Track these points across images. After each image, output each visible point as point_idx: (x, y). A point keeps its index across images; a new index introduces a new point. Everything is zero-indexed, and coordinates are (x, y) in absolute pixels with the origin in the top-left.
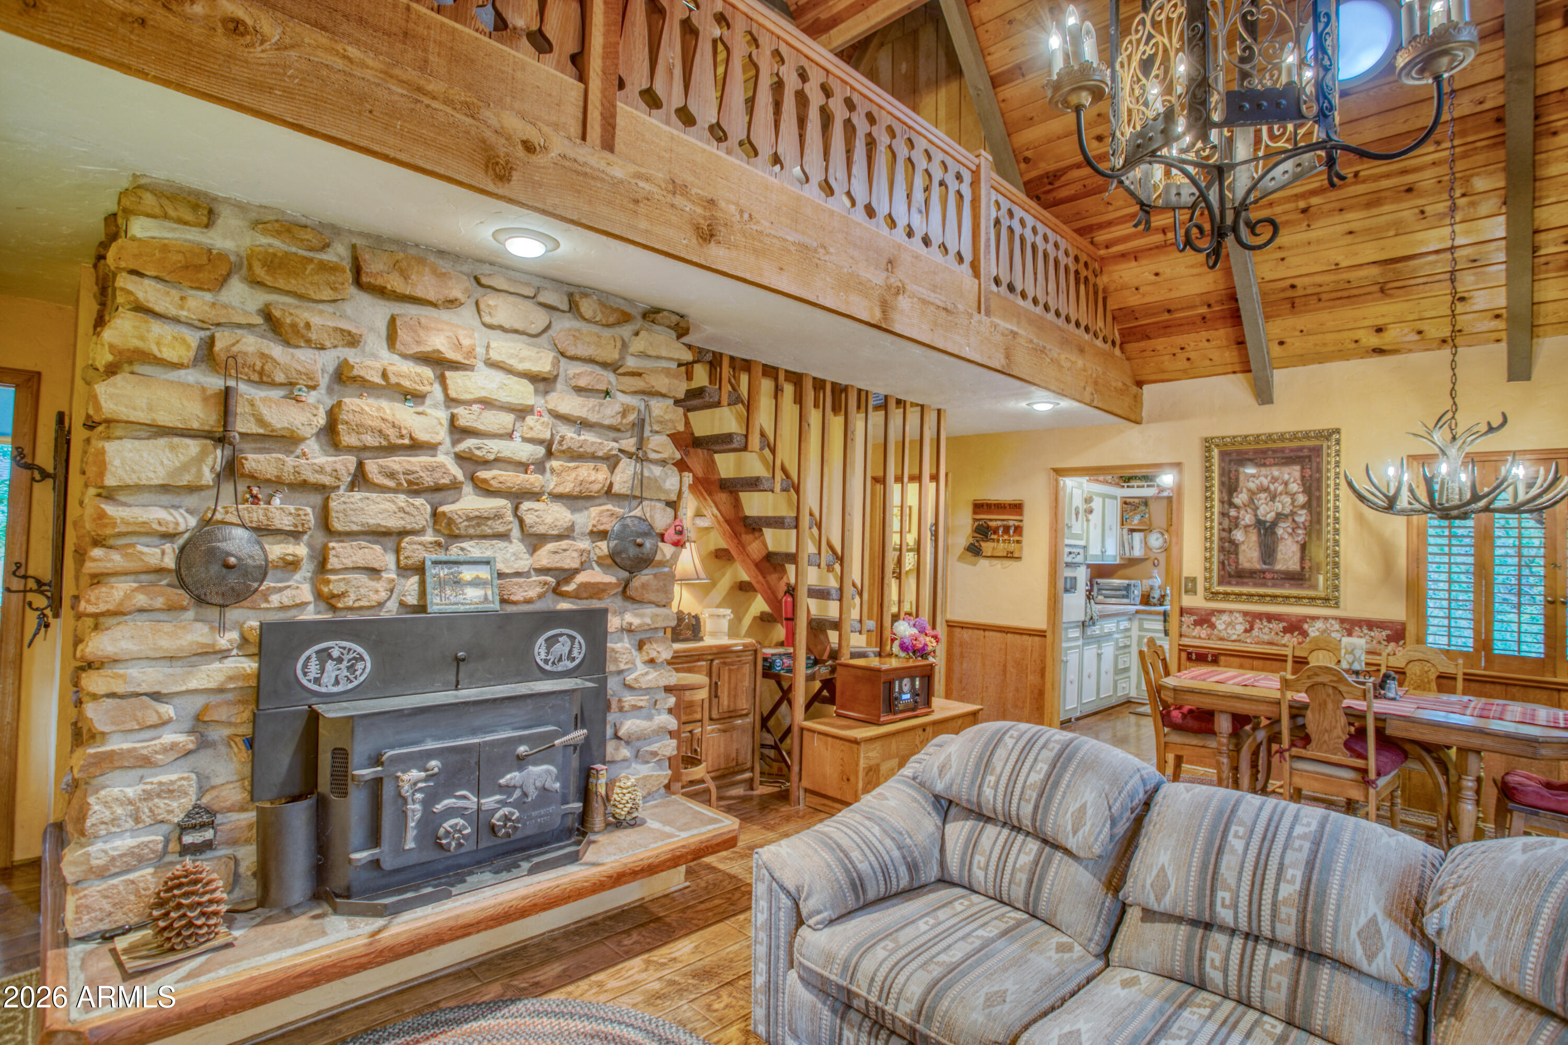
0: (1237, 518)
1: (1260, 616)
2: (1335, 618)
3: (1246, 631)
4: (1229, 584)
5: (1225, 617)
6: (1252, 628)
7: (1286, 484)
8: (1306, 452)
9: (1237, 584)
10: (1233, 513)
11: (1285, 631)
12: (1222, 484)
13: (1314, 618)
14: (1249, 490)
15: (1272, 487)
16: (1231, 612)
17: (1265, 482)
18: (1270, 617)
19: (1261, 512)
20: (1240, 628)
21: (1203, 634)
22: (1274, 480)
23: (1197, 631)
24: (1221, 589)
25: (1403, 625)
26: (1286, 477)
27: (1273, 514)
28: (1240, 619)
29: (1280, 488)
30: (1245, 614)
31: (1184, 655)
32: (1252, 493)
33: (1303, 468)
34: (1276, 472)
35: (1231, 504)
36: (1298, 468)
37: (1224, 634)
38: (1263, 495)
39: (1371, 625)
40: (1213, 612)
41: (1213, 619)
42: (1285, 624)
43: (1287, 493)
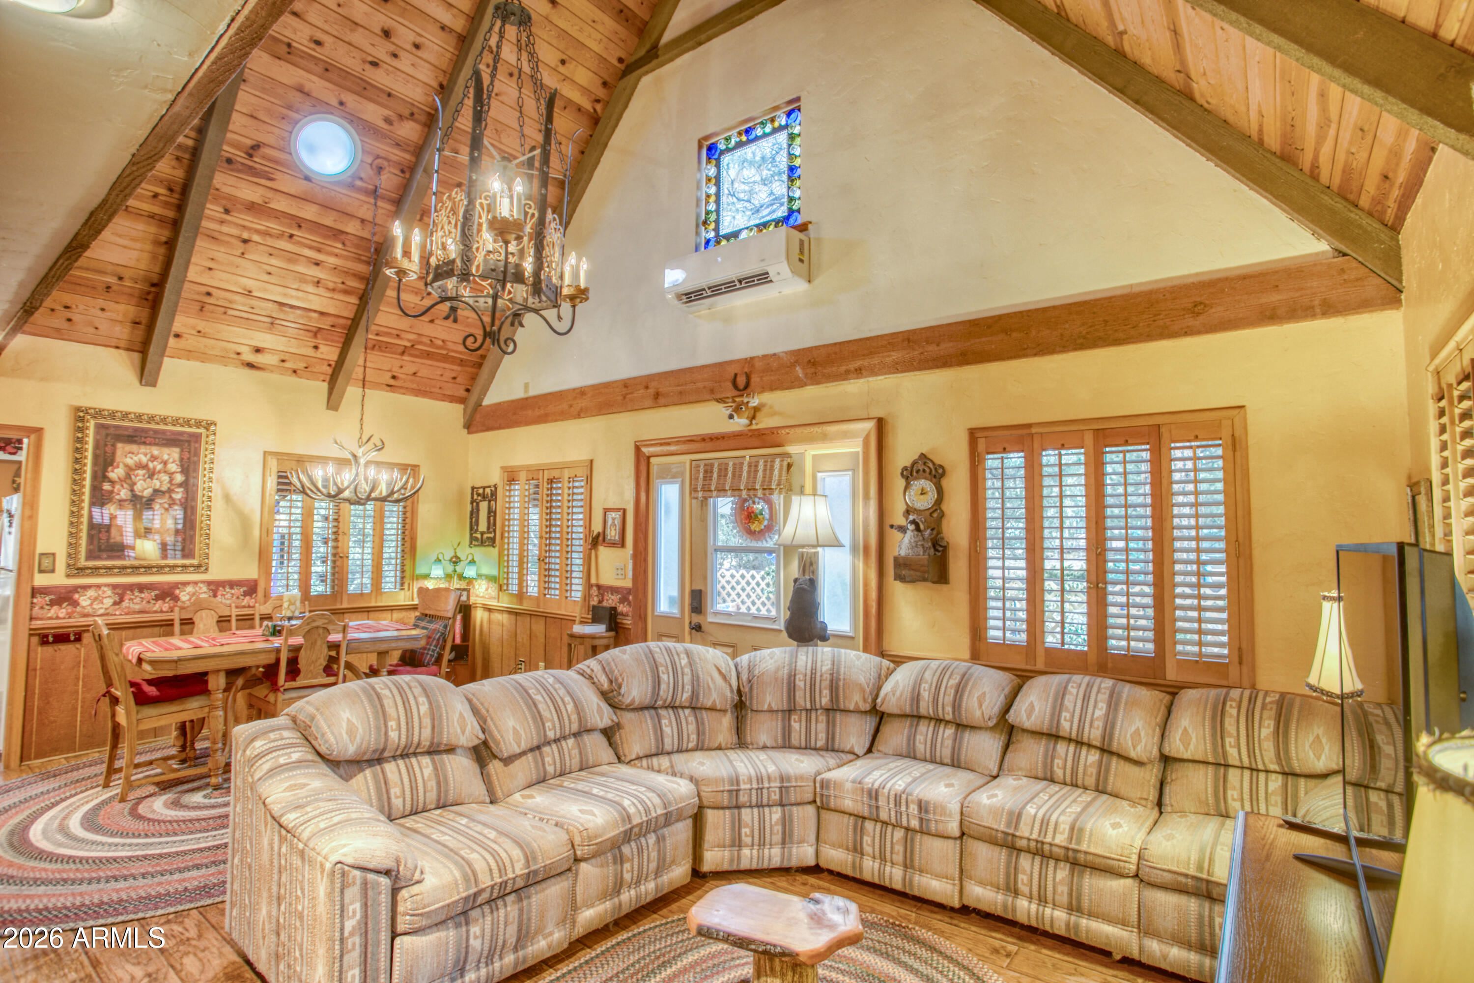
0: (112, 492)
1: (131, 587)
2: (203, 582)
3: (115, 603)
4: (98, 558)
5: (91, 593)
6: (122, 600)
7: (165, 463)
8: (186, 437)
9: (110, 558)
10: (107, 487)
11: (157, 598)
12: (96, 457)
13: (185, 584)
14: (126, 466)
15: (151, 465)
16: (98, 586)
17: (144, 460)
18: (142, 588)
19: (138, 487)
20: (108, 602)
21: (62, 613)
22: (154, 458)
23: (54, 611)
24: (91, 564)
25: (256, 582)
26: (166, 457)
27: (150, 490)
28: (109, 593)
29: (159, 467)
30: (114, 587)
31: (35, 640)
32: (130, 470)
33: (182, 451)
34: (156, 451)
35: (105, 478)
36: (177, 450)
37: (89, 610)
38: (141, 472)
39: (232, 584)
40: (75, 589)
41: (76, 596)
42: (157, 592)
43: (165, 472)
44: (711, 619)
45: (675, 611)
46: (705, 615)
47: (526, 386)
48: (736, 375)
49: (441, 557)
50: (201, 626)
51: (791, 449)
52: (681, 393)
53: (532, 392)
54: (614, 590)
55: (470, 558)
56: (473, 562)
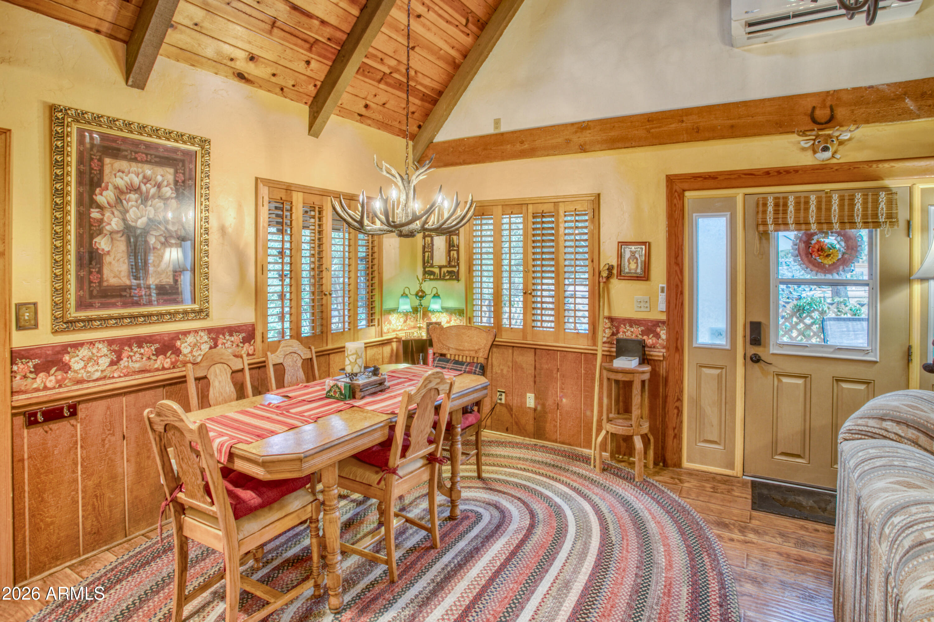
0: (101, 221)
1: (128, 342)
2: (203, 330)
3: (112, 363)
4: (90, 306)
5: (84, 352)
6: (119, 359)
7: (159, 186)
8: (179, 156)
9: (104, 306)
10: (95, 214)
11: (159, 352)
12: (80, 174)
13: (186, 333)
14: (116, 188)
15: (143, 188)
16: (92, 343)
17: (136, 181)
18: (141, 341)
19: (131, 215)
20: (104, 362)
21: (51, 381)
22: (147, 180)
23: (41, 379)
24: (82, 314)
25: (253, 326)
26: (159, 178)
27: (144, 220)
28: (105, 350)
29: (153, 191)
30: (110, 342)
31: (20, 421)
32: (120, 192)
33: (176, 172)
34: (148, 170)
35: (93, 203)
36: (171, 171)
37: (83, 374)
38: (133, 196)
39: (231, 330)
40: (65, 349)
41: (66, 358)
42: (157, 345)
43: (159, 197)
44: (773, 350)
45: (722, 342)
46: (766, 346)
47: (497, 122)
48: (814, 108)
49: (407, 292)
50: (216, 384)
51: (891, 183)
52: (732, 126)
53: (504, 128)
54: (632, 322)
55: (434, 292)
56: (436, 296)
